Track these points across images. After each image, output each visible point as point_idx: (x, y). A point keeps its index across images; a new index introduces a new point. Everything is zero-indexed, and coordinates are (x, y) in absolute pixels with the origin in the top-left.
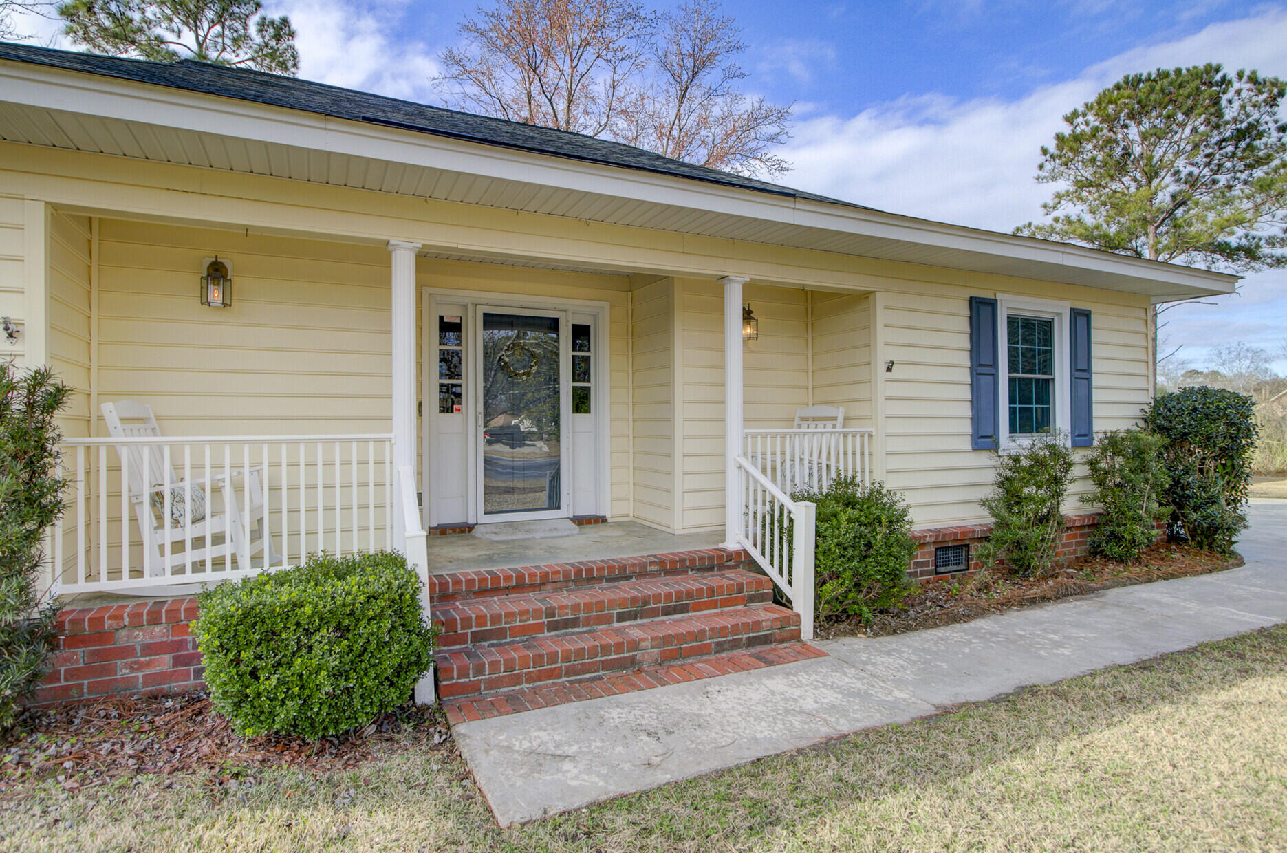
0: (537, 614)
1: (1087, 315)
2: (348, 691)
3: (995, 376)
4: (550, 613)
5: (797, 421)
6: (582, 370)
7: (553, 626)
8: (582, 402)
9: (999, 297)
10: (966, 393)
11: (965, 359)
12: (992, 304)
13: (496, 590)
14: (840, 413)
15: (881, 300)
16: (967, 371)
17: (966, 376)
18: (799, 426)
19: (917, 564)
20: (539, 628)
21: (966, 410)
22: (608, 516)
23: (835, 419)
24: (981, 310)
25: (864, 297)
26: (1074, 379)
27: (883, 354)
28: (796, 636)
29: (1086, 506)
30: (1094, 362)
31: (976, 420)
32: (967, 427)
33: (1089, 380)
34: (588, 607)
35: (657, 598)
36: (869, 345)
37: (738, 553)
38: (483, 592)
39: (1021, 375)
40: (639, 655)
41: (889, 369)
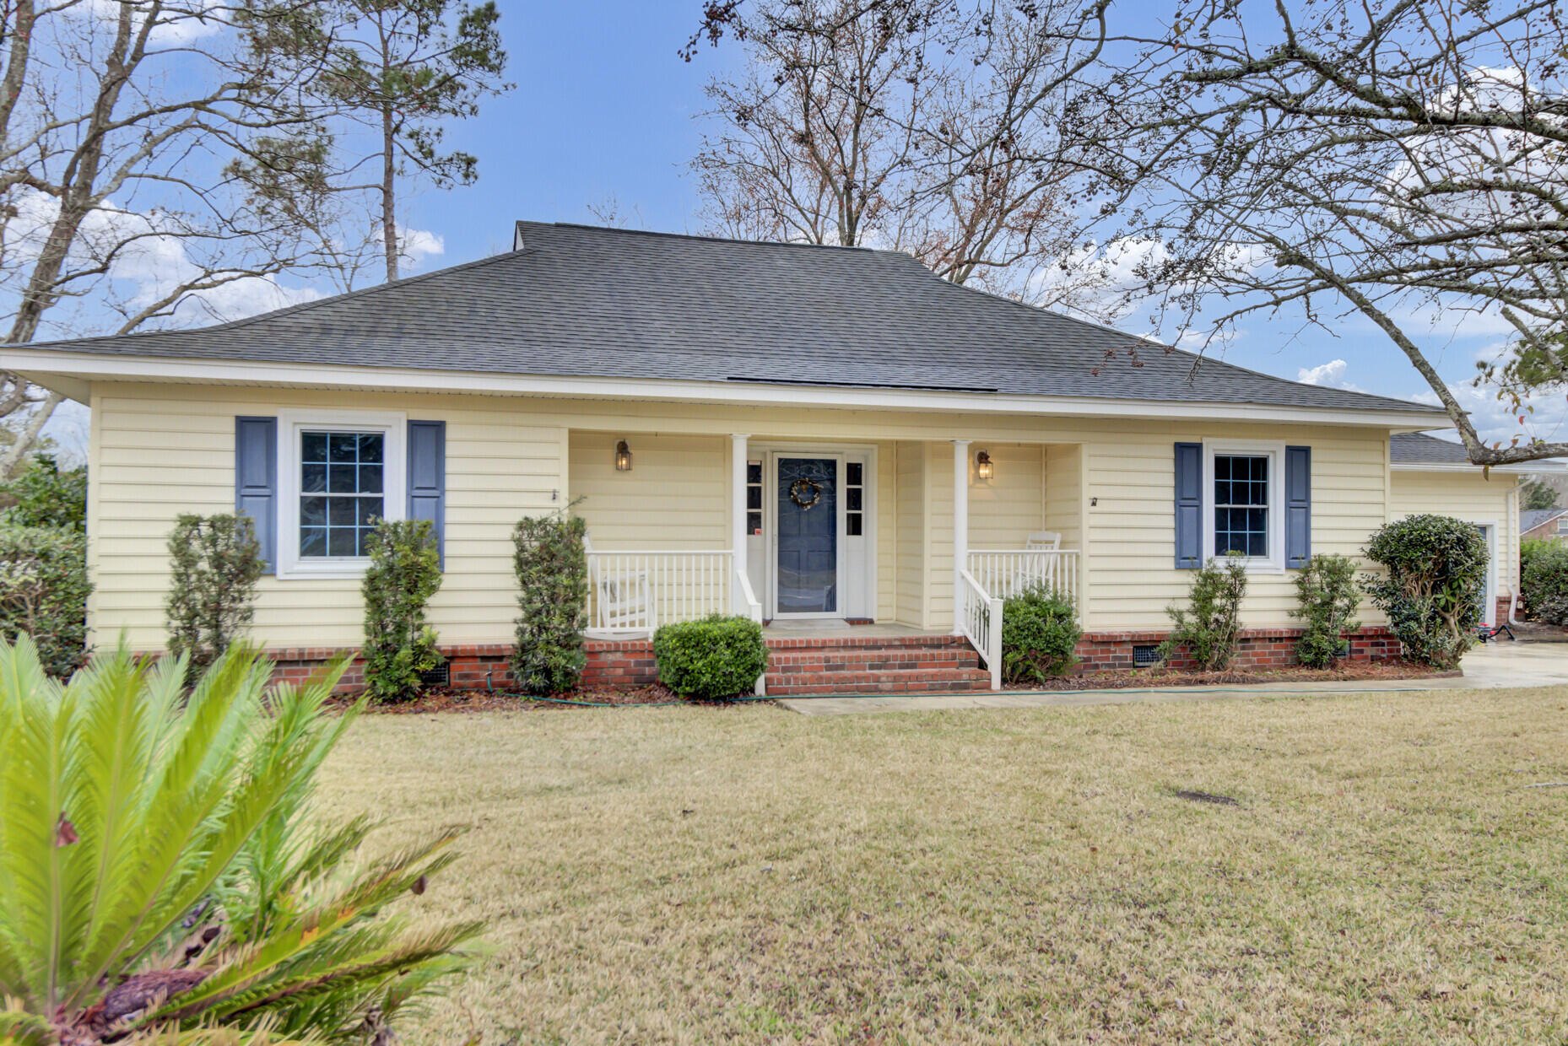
0: (819, 660)
1: (1306, 451)
2: (731, 673)
3: (1199, 507)
4: (827, 660)
5: (1029, 543)
6: (855, 499)
7: (829, 668)
8: (855, 526)
9: (1206, 442)
10: (1170, 522)
11: (1170, 494)
12: (1198, 448)
13: (794, 649)
14: (1058, 537)
15: (1086, 451)
16: (1172, 504)
17: (1170, 508)
18: (1030, 547)
19: (1115, 658)
20: (820, 668)
21: (1170, 536)
22: (875, 619)
23: (1053, 542)
24: (1186, 454)
25: (1073, 450)
26: (1288, 508)
27: (1087, 493)
28: (988, 687)
29: (1295, 620)
30: (1313, 492)
31: (1179, 544)
32: (1170, 550)
33: (1307, 509)
34: (851, 659)
35: (895, 658)
36: (1077, 485)
37: (960, 638)
38: (786, 649)
39: (1231, 506)
40: (880, 685)
41: (1094, 504)
